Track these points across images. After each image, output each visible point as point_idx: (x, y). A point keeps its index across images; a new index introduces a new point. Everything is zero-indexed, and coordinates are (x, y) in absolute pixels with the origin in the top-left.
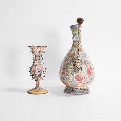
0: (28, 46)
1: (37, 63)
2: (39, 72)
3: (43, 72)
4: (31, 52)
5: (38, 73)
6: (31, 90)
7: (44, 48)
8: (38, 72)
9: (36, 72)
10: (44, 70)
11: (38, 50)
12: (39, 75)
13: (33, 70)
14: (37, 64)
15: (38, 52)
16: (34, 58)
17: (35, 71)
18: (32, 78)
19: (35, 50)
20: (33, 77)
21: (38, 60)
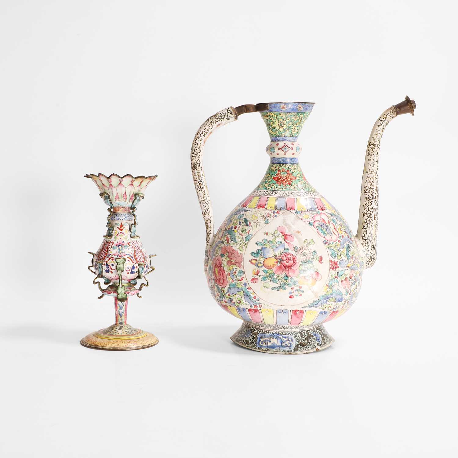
0: (87, 176)
1: (125, 238)
2: (136, 270)
5: (132, 272)
7: (145, 182)
8: (133, 268)
9: (126, 268)
10: (148, 262)
11: (131, 191)
12: (130, 281)
13: (114, 262)
14: (126, 242)
15: (128, 198)
17: (121, 266)
19: (122, 191)
20: (102, 290)
21: (126, 227)
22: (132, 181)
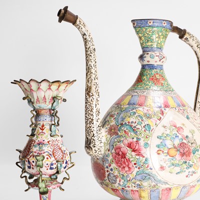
0: (15, 82)
1: (45, 137)
2: (54, 166)
3: (64, 165)
4: (24, 99)
5: (51, 169)
8: (52, 164)
9: (45, 165)
10: (68, 158)
11: (49, 95)
12: (50, 176)
13: (34, 159)
14: (46, 141)
15: (48, 101)
16: (33, 120)
17: (40, 163)
18: (27, 187)
19: (41, 94)
20: (29, 184)
21: (47, 127)
22: (50, 86)
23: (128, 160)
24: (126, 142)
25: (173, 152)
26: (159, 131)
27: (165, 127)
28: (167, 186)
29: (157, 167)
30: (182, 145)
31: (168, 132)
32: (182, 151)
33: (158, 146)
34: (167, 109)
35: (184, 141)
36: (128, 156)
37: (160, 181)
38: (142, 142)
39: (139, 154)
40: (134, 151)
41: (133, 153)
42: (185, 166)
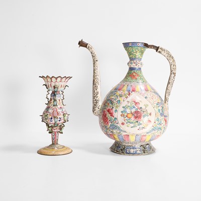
6: (44, 149)
23: (107, 118)
24: (107, 109)
25: (130, 116)
26: (124, 104)
27: (128, 102)
28: (126, 134)
29: (120, 123)
30: (137, 112)
31: (129, 105)
32: (135, 115)
33: (122, 112)
34: (133, 92)
35: (138, 110)
36: (107, 116)
37: (122, 130)
38: (114, 109)
39: (112, 115)
40: (110, 114)
41: (109, 115)
42: (137, 124)
